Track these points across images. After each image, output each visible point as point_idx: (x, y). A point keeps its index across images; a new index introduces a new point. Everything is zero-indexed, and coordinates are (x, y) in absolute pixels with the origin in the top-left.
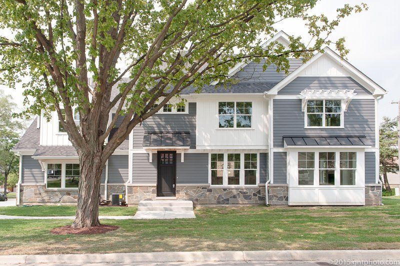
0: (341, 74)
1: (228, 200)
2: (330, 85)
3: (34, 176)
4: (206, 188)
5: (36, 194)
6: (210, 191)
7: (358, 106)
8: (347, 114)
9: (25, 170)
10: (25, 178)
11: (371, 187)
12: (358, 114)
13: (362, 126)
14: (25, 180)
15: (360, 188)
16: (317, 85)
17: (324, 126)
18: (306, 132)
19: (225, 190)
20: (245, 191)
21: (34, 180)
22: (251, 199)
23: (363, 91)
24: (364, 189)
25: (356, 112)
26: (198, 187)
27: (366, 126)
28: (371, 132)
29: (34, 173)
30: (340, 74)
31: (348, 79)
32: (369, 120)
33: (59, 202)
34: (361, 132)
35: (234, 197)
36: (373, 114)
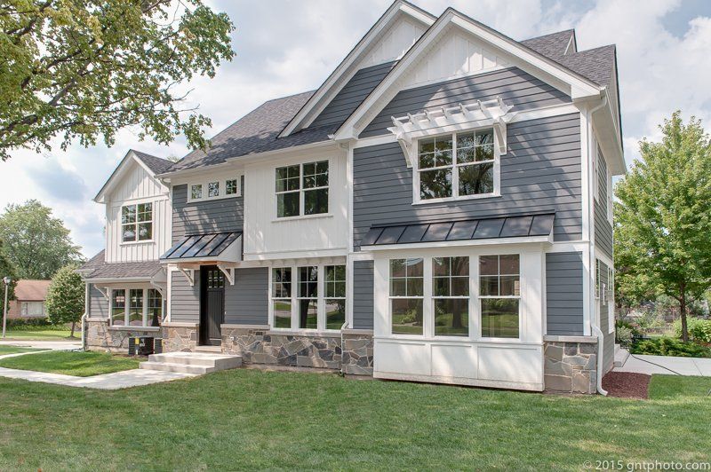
0: (494, 64)
1: (294, 358)
2: (470, 96)
3: (101, 308)
4: (261, 334)
5: (99, 334)
6: (267, 339)
7: (540, 135)
8: (508, 161)
9: (92, 299)
10: (92, 310)
11: (567, 344)
12: (536, 158)
13: (546, 186)
14: (92, 314)
15: (529, 347)
16: (443, 101)
17: (455, 196)
18: (418, 213)
19: (290, 338)
20: (323, 341)
21: (100, 314)
22: (331, 358)
23: (548, 95)
24: (541, 349)
25: (530, 151)
26: (250, 332)
27: (556, 185)
28: (570, 199)
29: (101, 302)
30: (491, 66)
31: (510, 74)
32: (566, 169)
33: (120, 347)
34: (546, 202)
35: (305, 352)
36: (574, 153)
